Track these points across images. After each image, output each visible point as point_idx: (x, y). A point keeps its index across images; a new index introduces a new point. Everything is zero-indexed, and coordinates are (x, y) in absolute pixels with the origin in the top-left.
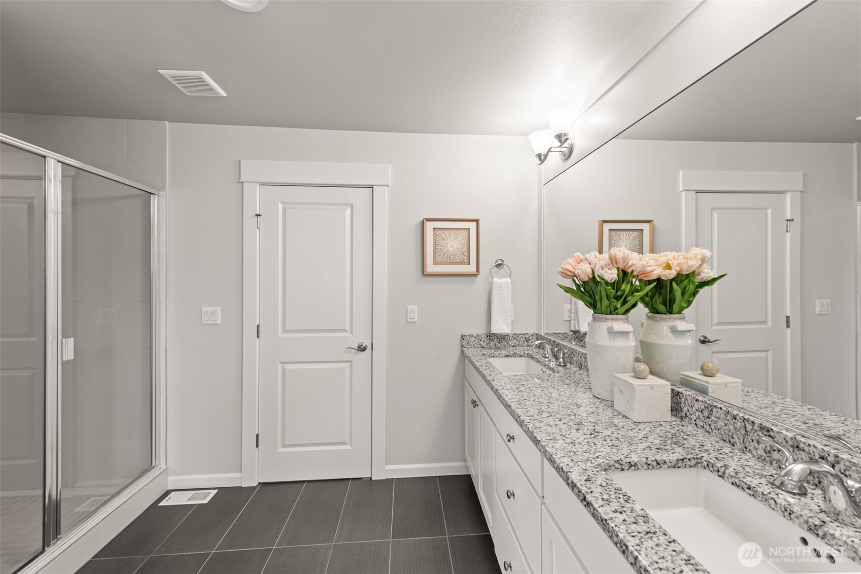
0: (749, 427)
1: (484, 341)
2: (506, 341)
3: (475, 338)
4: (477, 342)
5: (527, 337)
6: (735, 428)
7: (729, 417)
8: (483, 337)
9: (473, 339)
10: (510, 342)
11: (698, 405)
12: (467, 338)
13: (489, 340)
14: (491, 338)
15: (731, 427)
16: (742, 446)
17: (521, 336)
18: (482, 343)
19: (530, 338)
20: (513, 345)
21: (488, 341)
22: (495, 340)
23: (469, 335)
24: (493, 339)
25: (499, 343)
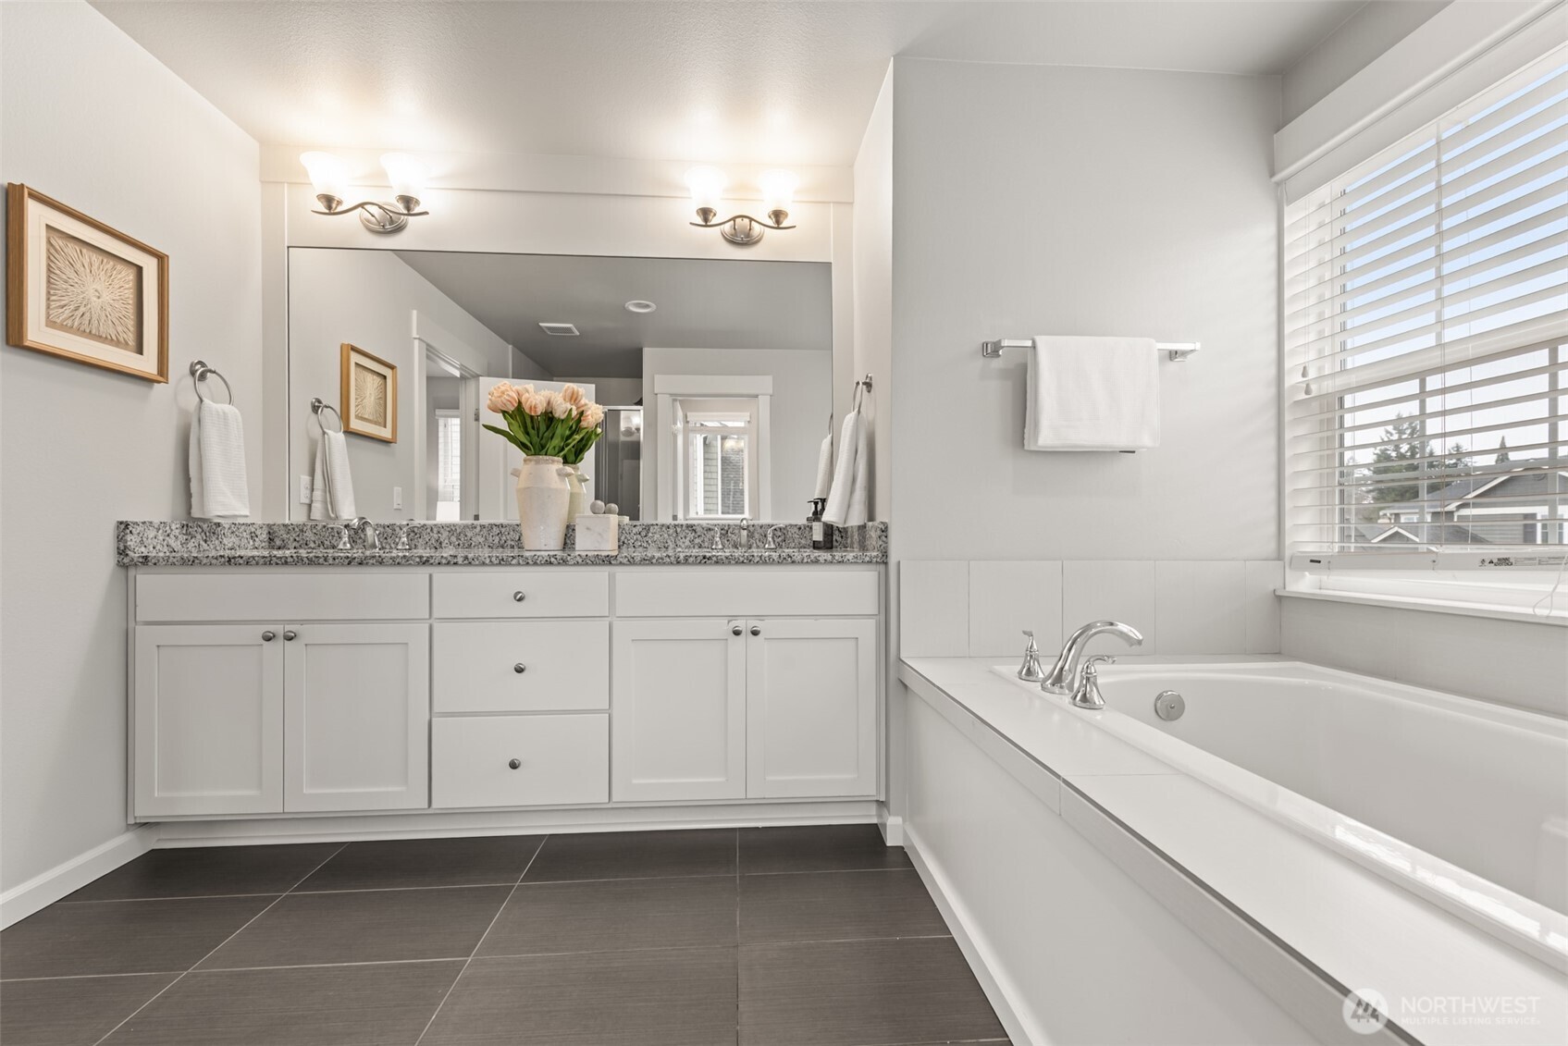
0: (679, 530)
1: (176, 537)
2: (217, 539)
3: (158, 530)
4: (161, 538)
5: (253, 530)
6: (669, 535)
7: (664, 529)
8: (173, 527)
9: (152, 533)
10: (225, 541)
11: (635, 530)
12: (139, 529)
13: (186, 534)
14: (190, 530)
15: (666, 535)
16: (674, 546)
17: (243, 527)
18: (171, 541)
19: (258, 533)
20: (230, 545)
21: (185, 537)
22: (199, 536)
23: (144, 523)
24: (194, 533)
25: (206, 541)
